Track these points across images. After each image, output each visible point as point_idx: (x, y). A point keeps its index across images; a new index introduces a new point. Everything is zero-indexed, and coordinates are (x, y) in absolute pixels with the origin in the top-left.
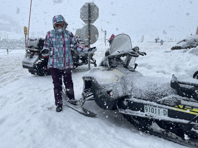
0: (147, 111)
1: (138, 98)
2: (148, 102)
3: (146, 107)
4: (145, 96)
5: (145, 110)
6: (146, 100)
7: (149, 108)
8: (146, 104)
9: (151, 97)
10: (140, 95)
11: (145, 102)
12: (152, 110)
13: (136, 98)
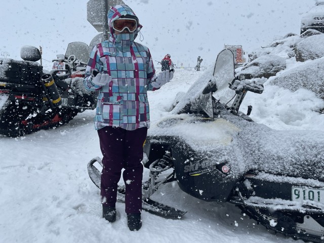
0: (298, 198)
1: (275, 173)
2: (301, 180)
3: (295, 191)
4: (291, 168)
5: (294, 196)
6: (295, 177)
7: (304, 191)
8: (296, 185)
9: (305, 170)
10: (279, 167)
11: (292, 180)
12: (309, 194)
13: (270, 173)
